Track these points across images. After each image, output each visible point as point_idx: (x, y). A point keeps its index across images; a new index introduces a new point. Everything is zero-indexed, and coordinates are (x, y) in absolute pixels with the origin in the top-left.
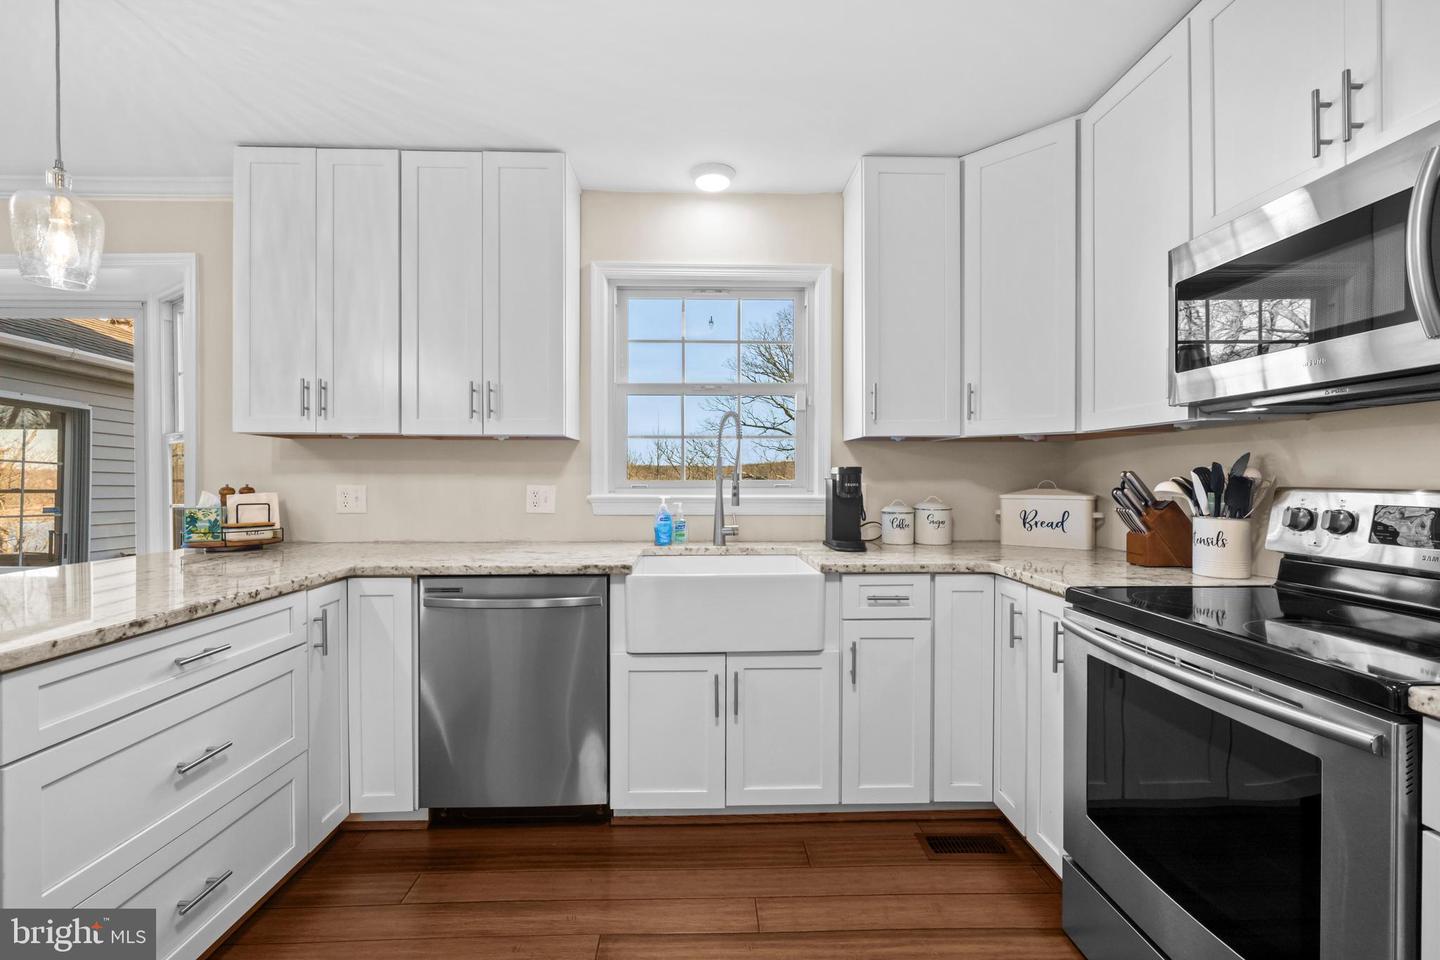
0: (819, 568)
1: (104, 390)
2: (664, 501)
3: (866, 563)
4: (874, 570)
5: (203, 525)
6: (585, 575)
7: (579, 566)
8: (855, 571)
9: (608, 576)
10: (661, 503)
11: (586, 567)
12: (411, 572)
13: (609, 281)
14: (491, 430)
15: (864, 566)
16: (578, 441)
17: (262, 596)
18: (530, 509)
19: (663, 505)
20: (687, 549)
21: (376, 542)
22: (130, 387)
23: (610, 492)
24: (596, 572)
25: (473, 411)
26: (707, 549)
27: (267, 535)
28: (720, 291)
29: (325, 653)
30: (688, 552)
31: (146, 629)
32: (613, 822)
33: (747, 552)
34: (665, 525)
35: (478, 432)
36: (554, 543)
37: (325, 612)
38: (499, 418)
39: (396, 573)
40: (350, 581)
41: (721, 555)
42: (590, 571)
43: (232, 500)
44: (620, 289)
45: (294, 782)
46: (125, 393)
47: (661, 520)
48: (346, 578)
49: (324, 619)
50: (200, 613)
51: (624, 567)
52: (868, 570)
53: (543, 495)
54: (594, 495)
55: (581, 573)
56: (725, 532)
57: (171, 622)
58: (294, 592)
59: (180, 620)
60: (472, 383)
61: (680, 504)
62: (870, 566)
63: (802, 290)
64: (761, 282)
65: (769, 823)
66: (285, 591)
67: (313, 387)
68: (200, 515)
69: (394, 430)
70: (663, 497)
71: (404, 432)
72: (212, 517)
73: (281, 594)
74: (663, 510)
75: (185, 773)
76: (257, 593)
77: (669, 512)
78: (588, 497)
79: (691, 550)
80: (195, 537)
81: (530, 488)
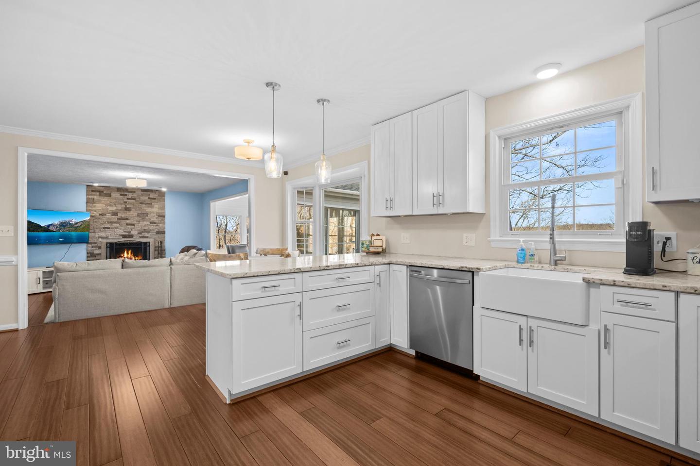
0: (582, 279)
1: (350, 202)
2: (522, 241)
3: (616, 279)
4: (622, 284)
5: (365, 246)
6: (462, 271)
7: (460, 266)
8: (607, 283)
9: (473, 273)
10: (520, 242)
11: (462, 267)
12: (406, 263)
13: (499, 137)
14: (441, 211)
15: (615, 281)
16: (485, 214)
17: (359, 265)
18: (465, 244)
19: (522, 243)
20: (531, 266)
21: (413, 255)
22: (358, 200)
23: (500, 237)
24: (466, 270)
25: (434, 204)
26: (543, 267)
27: (380, 250)
28: (562, 127)
29: (380, 286)
30: (531, 268)
31: (329, 268)
32: (479, 381)
33: (568, 271)
34: (521, 253)
35: (436, 213)
36: (474, 259)
37: (380, 273)
38: (443, 206)
39: (401, 263)
40: (391, 265)
41: (551, 270)
42: (464, 269)
43: (374, 238)
44: (505, 139)
45: (370, 324)
46: (357, 202)
47: (519, 250)
48: (389, 264)
49: (379, 276)
50: (342, 267)
51: (477, 269)
52: (617, 284)
53: (469, 237)
54: (492, 238)
55: (460, 269)
56: (556, 258)
57: (335, 268)
58: (369, 265)
59: (337, 267)
60: (433, 194)
61: (533, 243)
62: (619, 281)
63: (621, 113)
64: (599, 113)
65: (558, 414)
66: (366, 265)
67: (389, 200)
68: (364, 242)
69: (410, 214)
70: (522, 240)
71: (414, 214)
72: (367, 243)
73: (365, 266)
74: (522, 246)
75: (340, 308)
76: (358, 264)
77: (524, 247)
78: (489, 239)
79: (533, 266)
80: (363, 249)
81: (465, 235)
